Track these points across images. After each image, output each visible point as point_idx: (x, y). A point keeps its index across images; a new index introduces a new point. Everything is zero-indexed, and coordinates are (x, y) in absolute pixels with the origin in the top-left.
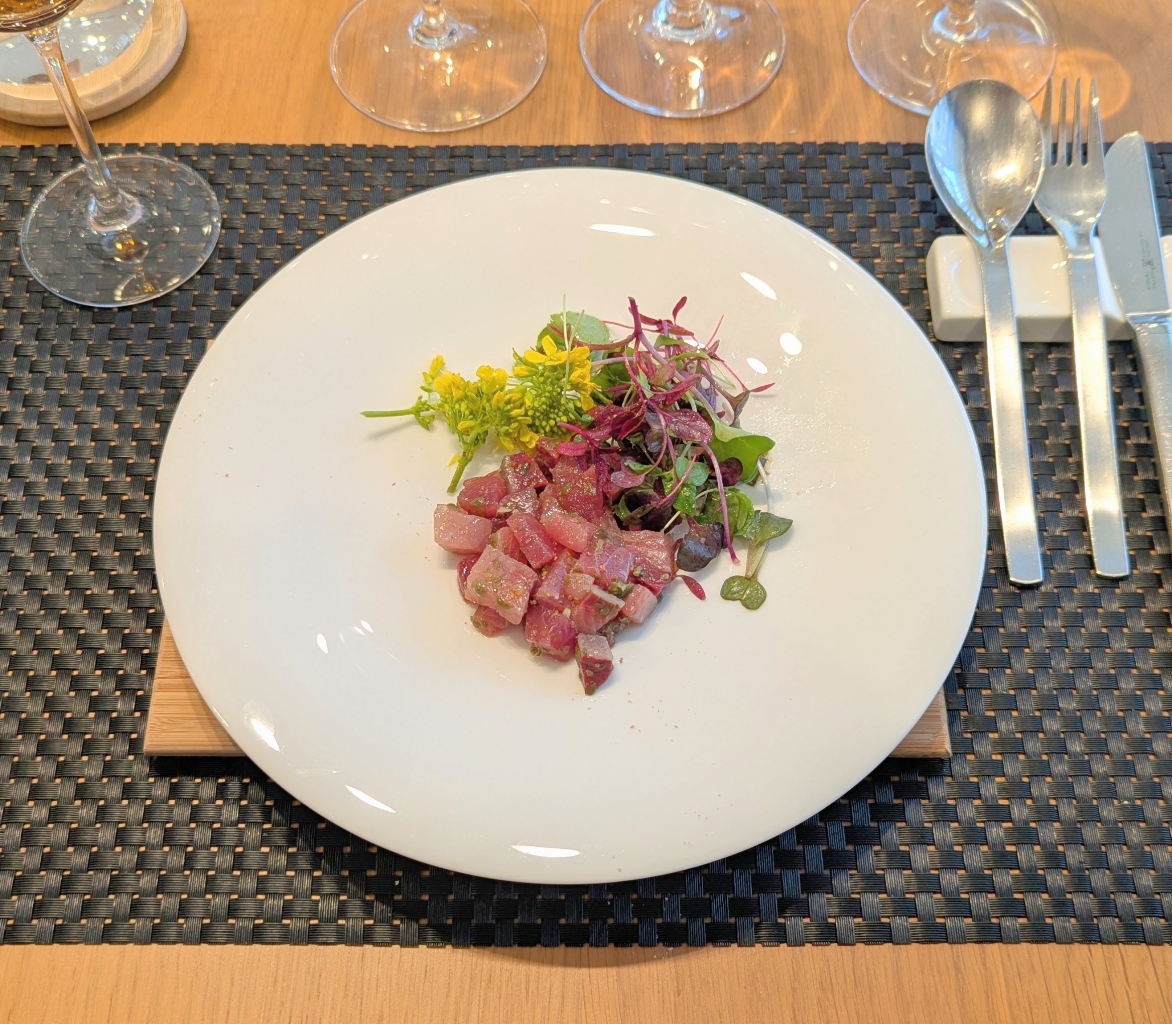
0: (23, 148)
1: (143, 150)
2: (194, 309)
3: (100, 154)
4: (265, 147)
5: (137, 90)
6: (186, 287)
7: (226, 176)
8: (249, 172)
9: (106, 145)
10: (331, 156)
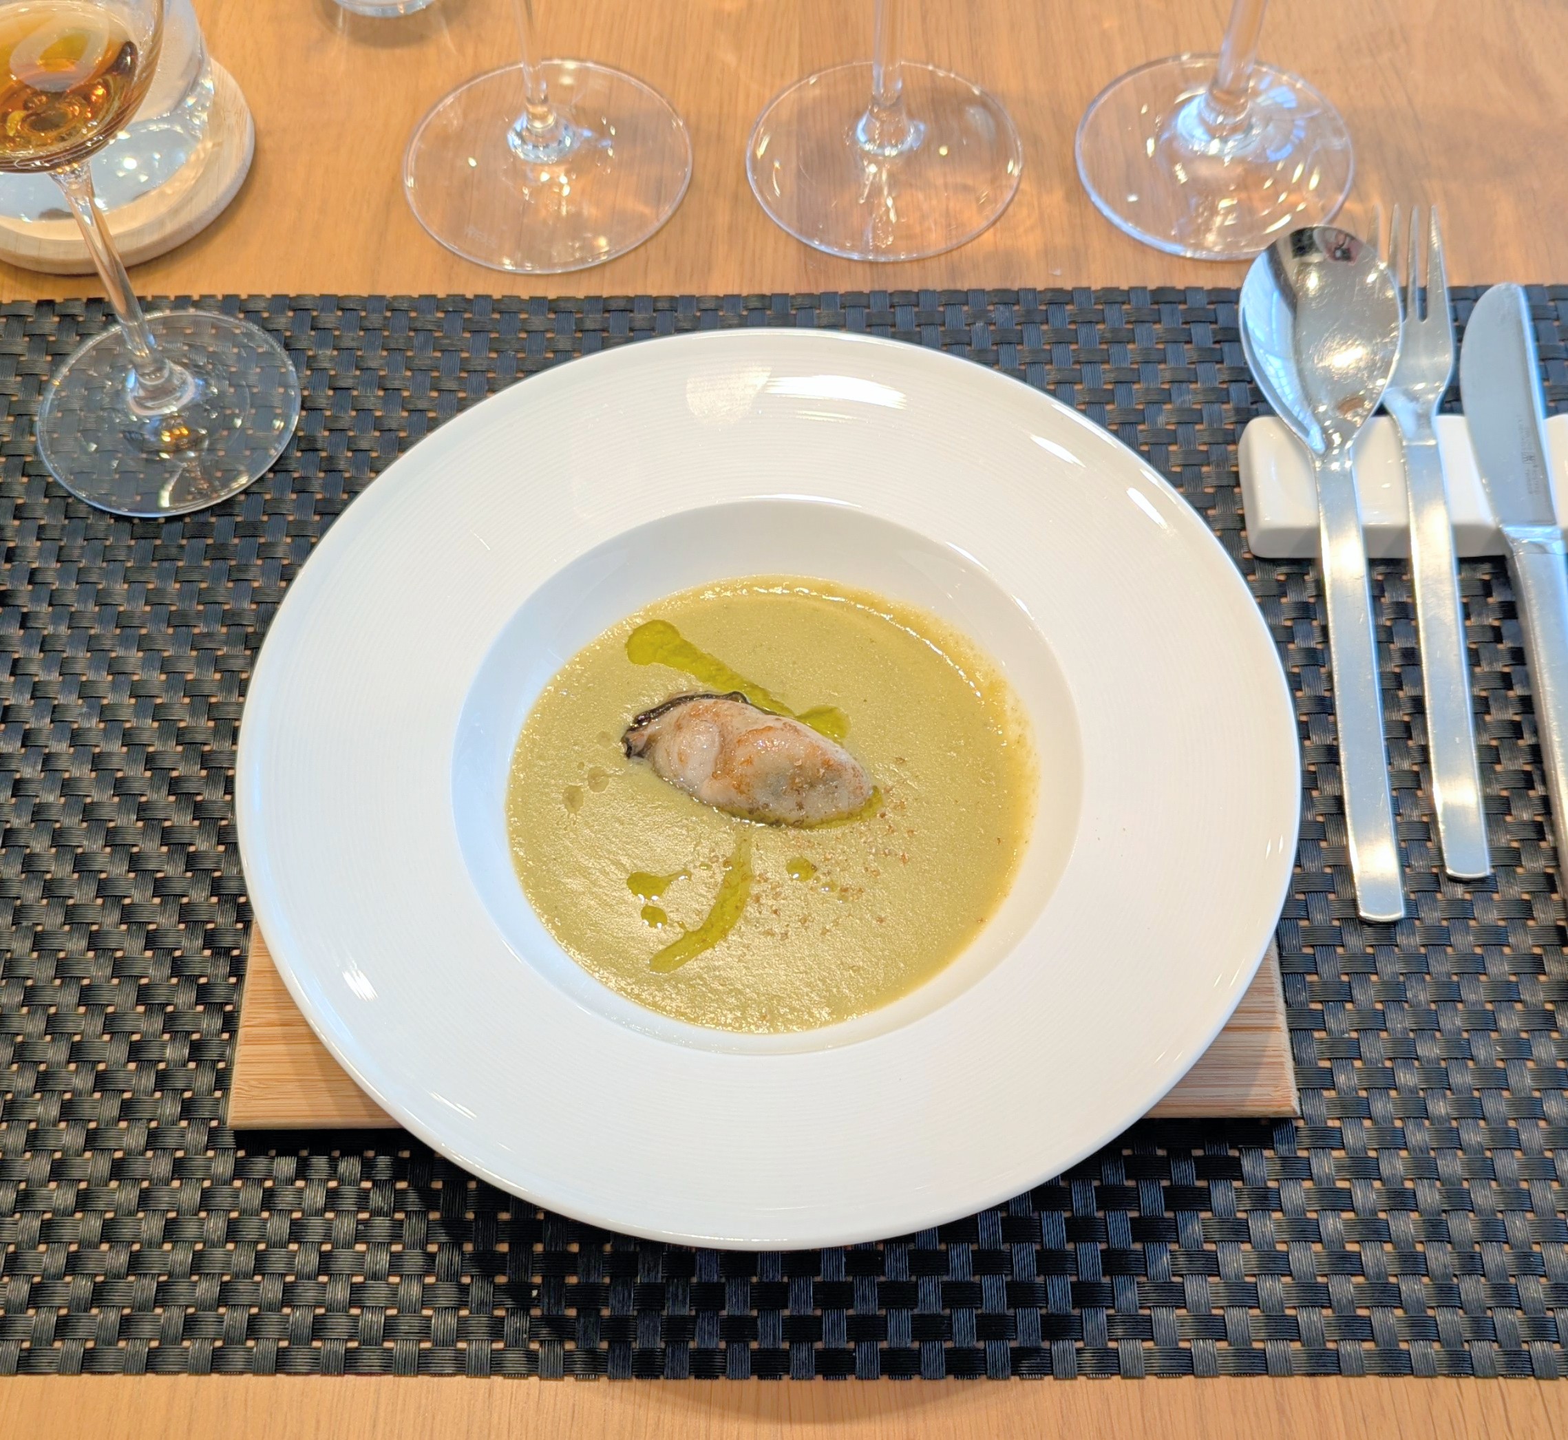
0: (41, 304)
1: (196, 304)
2: (265, 518)
3: (140, 313)
4: (361, 299)
5: (190, 226)
6: (254, 489)
7: (306, 339)
8: (337, 333)
9: (150, 297)
10: (446, 311)
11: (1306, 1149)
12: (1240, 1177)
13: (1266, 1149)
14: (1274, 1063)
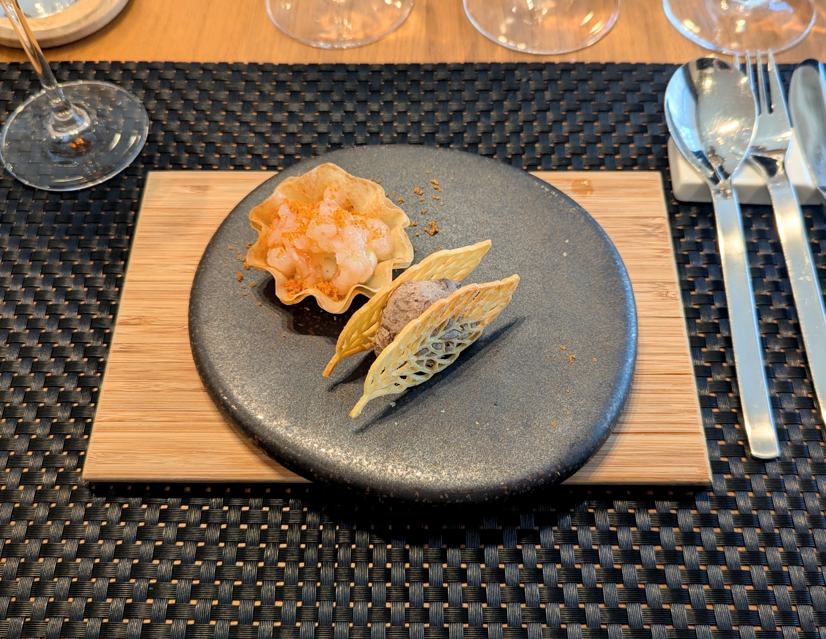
7: (156, 84)
8: (172, 81)
9: (72, 62)
10: (233, 71)
11: (716, 509)
12: (677, 526)
13: (692, 509)
14: (697, 453)
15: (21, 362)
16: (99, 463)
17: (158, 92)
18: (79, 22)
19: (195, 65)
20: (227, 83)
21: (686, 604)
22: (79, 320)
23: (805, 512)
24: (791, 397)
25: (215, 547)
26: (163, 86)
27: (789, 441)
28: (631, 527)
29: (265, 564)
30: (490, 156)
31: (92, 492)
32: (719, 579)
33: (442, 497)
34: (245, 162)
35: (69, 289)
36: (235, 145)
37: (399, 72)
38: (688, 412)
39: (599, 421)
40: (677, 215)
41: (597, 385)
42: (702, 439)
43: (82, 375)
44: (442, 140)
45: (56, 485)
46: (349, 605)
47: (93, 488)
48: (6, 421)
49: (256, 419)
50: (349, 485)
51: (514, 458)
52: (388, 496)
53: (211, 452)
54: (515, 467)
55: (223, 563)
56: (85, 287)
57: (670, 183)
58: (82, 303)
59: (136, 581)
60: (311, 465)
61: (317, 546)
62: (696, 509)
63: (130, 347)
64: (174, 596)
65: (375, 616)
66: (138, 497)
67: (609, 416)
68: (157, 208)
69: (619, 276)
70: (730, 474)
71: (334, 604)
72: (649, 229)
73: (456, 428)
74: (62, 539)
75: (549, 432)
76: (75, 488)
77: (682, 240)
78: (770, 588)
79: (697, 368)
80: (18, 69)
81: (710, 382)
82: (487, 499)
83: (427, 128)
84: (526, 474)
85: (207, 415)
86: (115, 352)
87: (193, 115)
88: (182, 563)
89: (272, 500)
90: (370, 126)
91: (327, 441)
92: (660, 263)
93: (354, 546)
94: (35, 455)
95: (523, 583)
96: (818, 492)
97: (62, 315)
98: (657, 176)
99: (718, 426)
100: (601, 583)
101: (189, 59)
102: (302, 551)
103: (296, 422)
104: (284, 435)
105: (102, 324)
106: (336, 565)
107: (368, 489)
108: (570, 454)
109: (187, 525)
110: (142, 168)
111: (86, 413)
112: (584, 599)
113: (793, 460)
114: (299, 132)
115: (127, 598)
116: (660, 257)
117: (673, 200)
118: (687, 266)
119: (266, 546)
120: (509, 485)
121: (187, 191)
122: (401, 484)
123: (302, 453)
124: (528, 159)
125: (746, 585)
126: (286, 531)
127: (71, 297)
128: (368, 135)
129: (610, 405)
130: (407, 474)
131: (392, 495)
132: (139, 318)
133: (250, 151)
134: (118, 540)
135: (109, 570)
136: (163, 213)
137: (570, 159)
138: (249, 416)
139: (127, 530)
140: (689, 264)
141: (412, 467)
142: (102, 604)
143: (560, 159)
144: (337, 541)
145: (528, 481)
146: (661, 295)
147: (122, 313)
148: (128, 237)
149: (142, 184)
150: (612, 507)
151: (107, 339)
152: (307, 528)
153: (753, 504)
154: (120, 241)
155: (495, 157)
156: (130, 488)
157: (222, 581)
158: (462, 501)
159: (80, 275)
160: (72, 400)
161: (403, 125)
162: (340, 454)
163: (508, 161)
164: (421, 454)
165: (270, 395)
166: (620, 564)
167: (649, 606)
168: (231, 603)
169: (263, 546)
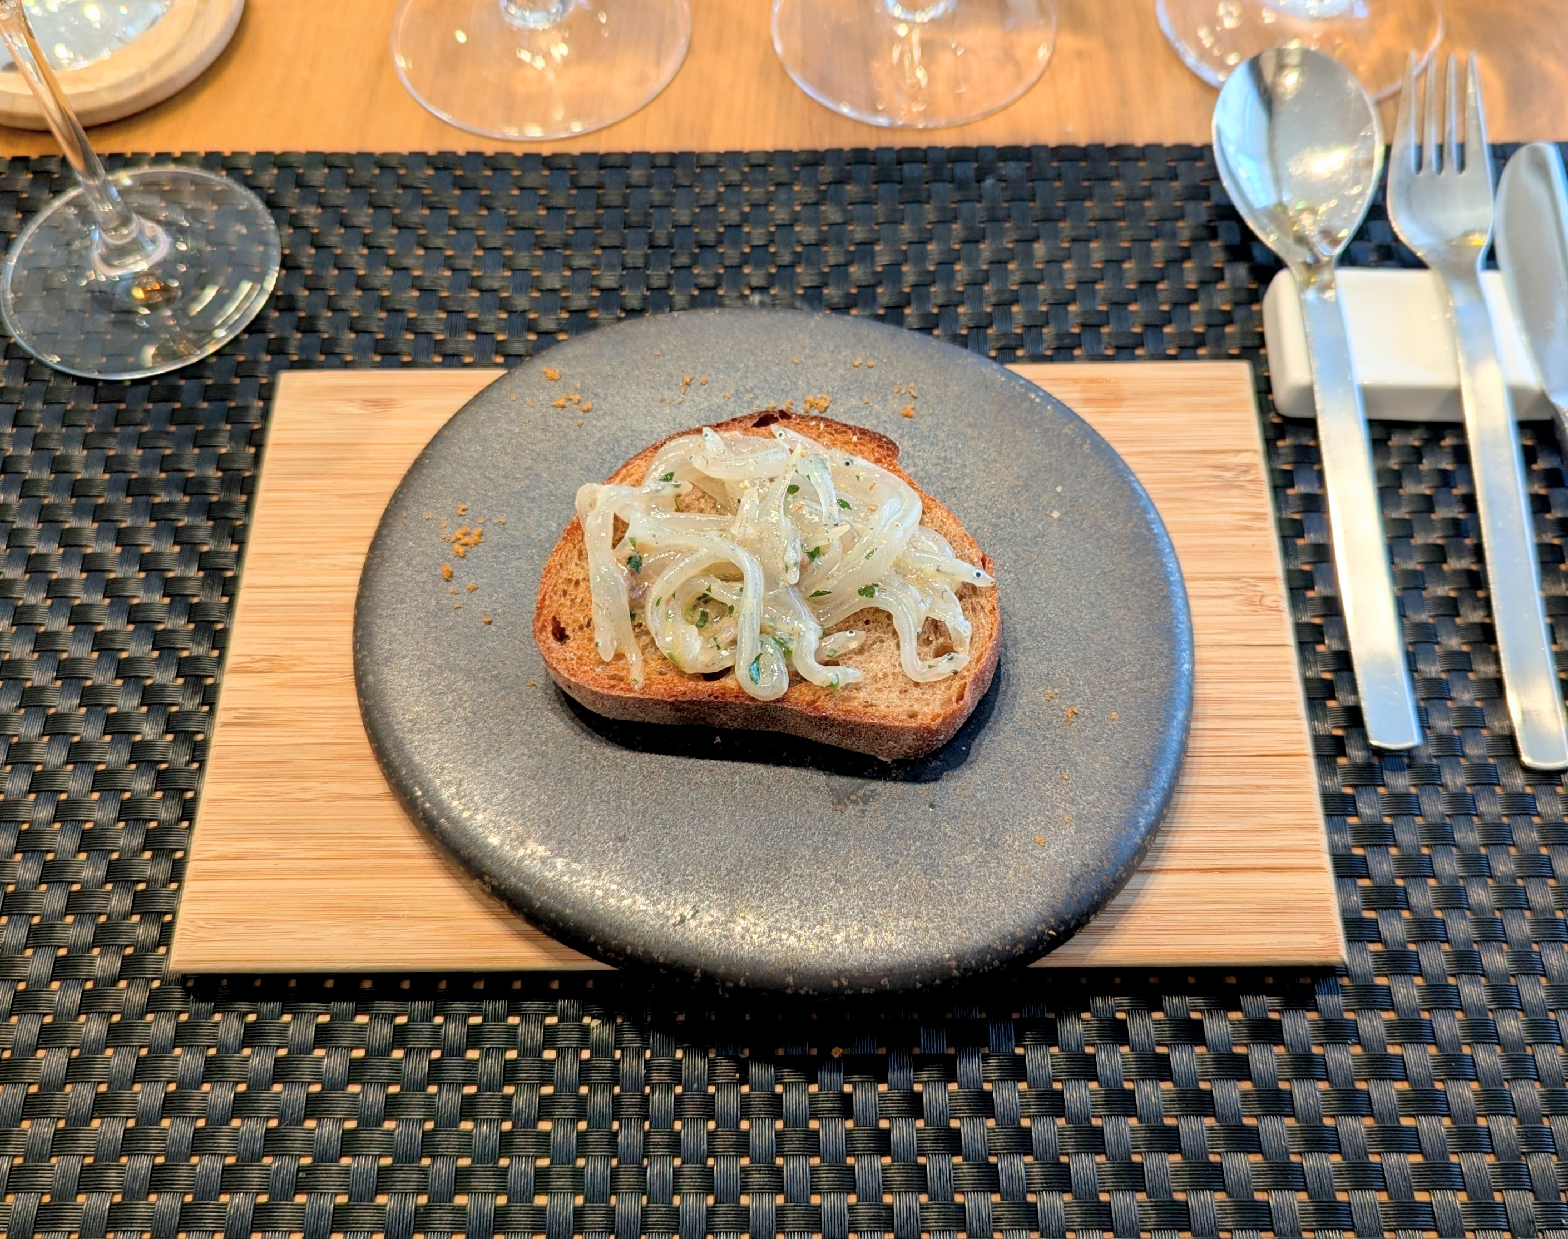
8: (322, 190)
9: (129, 155)
10: (437, 169)
11: (1353, 1010)
12: (1281, 1042)
13: (1308, 1010)
14: (1319, 908)
15: (49, 743)
16: (200, 940)
17: (294, 211)
18: (140, 77)
19: (365, 157)
20: (426, 192)
21: (1298, 1190)
22: (155, 660)
23: (1520, 1014)
24: (1494, 794)
25: (419, 1095)
26: (303, 201)
27: (1491, 877)
28: (1196, 1045)
29: (514, 1126)
30: (926, 329)
31: (188, 992)
32: (1360, 1142)
33: (835, 984)
34: (462, 347)
35: (136, 601)
36: (443, 315)
37: (753, 166)
38: (1301, 827)
39: (1124, 833)
40: (1280, 443)
41: (1120, 764)
42: (1328, 880)
43: (164, 766)
44: (836, 300)
45: (120, 979)
46: (671, 1202)
47: (190, 984)
48: (23, 858)
49: (487, 846)
50: (664, 965)
51: (968, 907)
52: (737, 985)
53: (410, 917)
54: (971, 924)
55: (436, 1125)
56: (164, 596)
57: (1268, 380)
58: (161, 627)
59: (275, 1161)
60: (592, 930)
61: (611, 1090)
62: (1316, 1009)
63: (254, 716)
64: (346, 1187)
65: (719, 1221)
66: (274, 1000)
67: (1142, 822)
68: (298, 445)
69: (1158, 553)
70: (1380, 942)
71: (645, 1199)
72: (1228, 475)
73: (859, 851)
74: (134, 1083)
75: (1032, 856)
76: (156, 984)
77: (1290, 492)
78: (1454, 1159)
79: (1318, 740)
80: (28, 169)
81: (1343, 766)
82: (919, 985)
83: (808, 278)
84: (991, 937)
85: (399, 845)
86: (224, 725)
87: (362, 256)
88: (358, 1125)
89: (527, 1004)
90: (698, 275)
91: (619, 884)
92: (1247, 540)
93: (679, 1089)
94: (80, 922)
95: (996, 1155)
96: (1544, 975)
97: (122, 650)
98: (1243, 370)
99: (1358, 851)
100: (1140, 1153)
101: (352, 146)
102: (582, 1100)
103: (561, 849)
104: (538, 875)
105: (197, 668)
106: (647, 1125)
107: (698, 973)
108: (1071, 898)
109: (367, 1053)
110: (268, 363)
111: (172, 842)
112: (1109, 1185)
113: (1498, 914)
114: (565, 288)
115: (258, 1194)
116: (1248, 528)
117: (1272, 414)
118: (1300, 542)
119: (516, 1091)
120: (959, 958)
121: (354, 409)
122: (760, 962)
123: (573, 908)
124: (998, 337)
125: (1409, 1153)
126: (552, 1062)
127: (140, 616)
128: (696, 293)
129: (1145, 802)
130: (770, 943)
131: (742, 983)
132: (269, 659)
133: (472, 326)
134: (238, 1083)
135: (224, 1139)
136: (309, 454)
137: (1079, 335)
138: (471, 839)
139: (254, 1063)
140: (1303, 537)
141: (779, 930)
142: (211, 1205)
143: (1060, 336)
144: (647, 1078)
145: (996, 950)
146: (1251, 603)
147: (237, 649)
148: (244, 498)
149: (267, 394)
150: (1160, 1008)
151: (209, 697)
152: (592, 1056)
153: (1423, 999)
154: (227, 505)
155: (936, 332)
156: (258, 983)
157: (434, 1157)
158: (872, 990)
159: (154, 573)
160: (147, 815)
161: (762, 272)
162: (643, 908)
163: (962, 341)
164: (797, 904)
165: (511, 798)
166: (1176, 1117)
167: (1229, 1196)
168: (451, 1200)
169: (509, 1090)
